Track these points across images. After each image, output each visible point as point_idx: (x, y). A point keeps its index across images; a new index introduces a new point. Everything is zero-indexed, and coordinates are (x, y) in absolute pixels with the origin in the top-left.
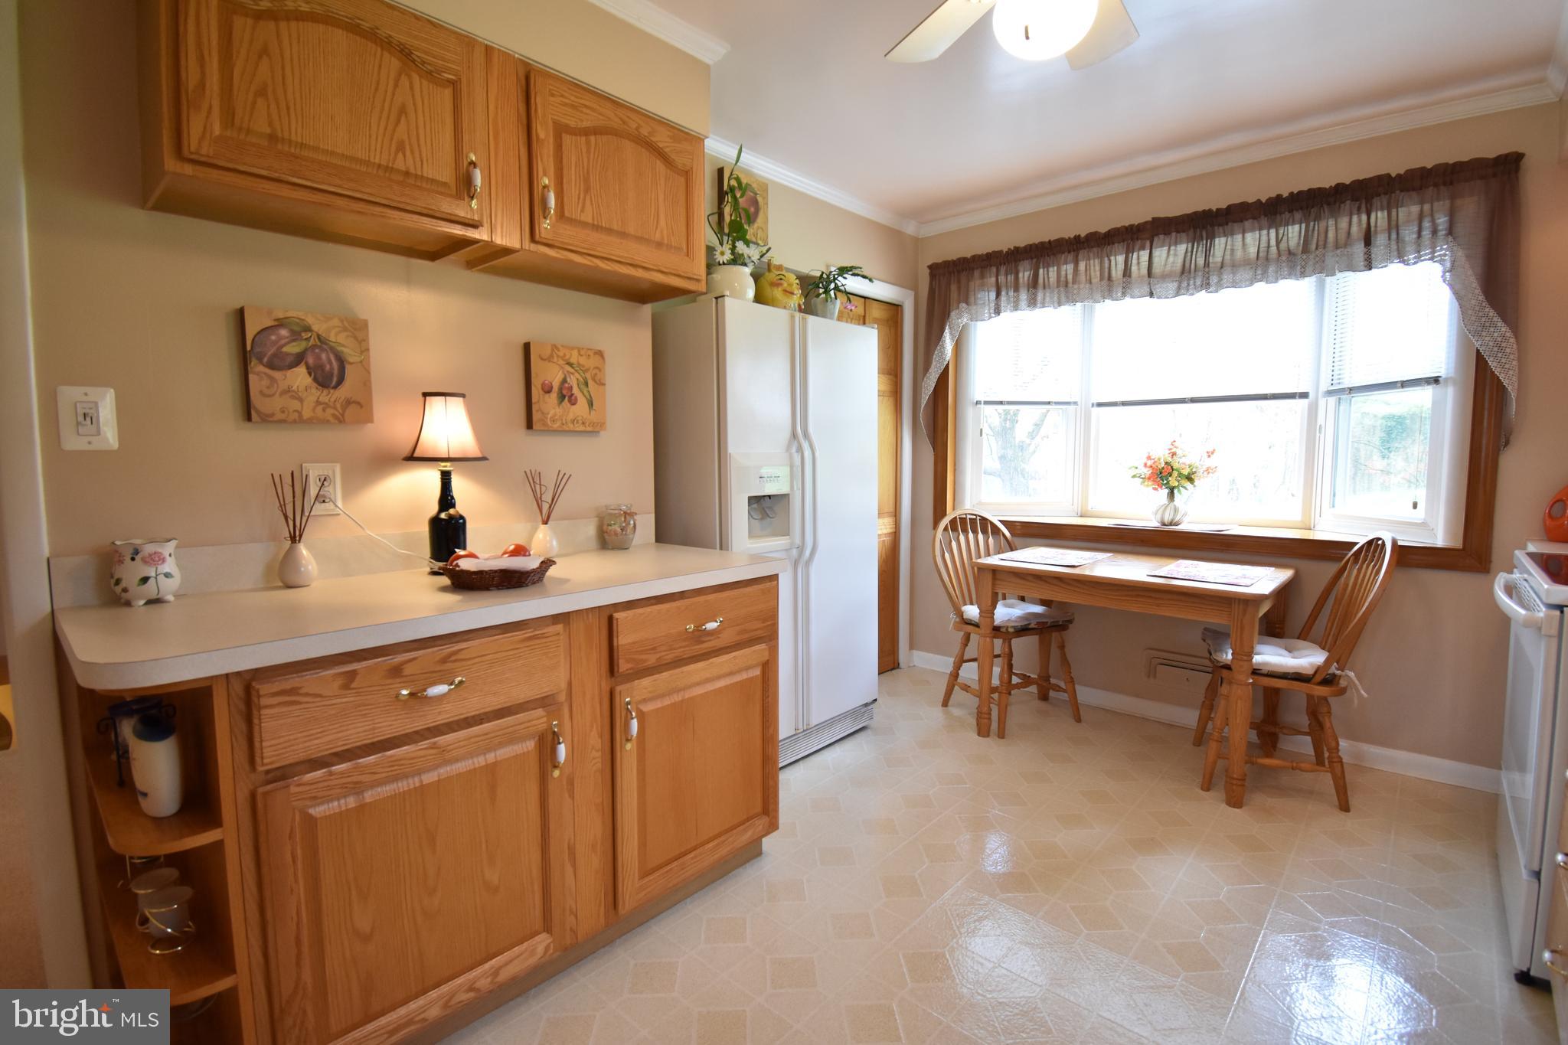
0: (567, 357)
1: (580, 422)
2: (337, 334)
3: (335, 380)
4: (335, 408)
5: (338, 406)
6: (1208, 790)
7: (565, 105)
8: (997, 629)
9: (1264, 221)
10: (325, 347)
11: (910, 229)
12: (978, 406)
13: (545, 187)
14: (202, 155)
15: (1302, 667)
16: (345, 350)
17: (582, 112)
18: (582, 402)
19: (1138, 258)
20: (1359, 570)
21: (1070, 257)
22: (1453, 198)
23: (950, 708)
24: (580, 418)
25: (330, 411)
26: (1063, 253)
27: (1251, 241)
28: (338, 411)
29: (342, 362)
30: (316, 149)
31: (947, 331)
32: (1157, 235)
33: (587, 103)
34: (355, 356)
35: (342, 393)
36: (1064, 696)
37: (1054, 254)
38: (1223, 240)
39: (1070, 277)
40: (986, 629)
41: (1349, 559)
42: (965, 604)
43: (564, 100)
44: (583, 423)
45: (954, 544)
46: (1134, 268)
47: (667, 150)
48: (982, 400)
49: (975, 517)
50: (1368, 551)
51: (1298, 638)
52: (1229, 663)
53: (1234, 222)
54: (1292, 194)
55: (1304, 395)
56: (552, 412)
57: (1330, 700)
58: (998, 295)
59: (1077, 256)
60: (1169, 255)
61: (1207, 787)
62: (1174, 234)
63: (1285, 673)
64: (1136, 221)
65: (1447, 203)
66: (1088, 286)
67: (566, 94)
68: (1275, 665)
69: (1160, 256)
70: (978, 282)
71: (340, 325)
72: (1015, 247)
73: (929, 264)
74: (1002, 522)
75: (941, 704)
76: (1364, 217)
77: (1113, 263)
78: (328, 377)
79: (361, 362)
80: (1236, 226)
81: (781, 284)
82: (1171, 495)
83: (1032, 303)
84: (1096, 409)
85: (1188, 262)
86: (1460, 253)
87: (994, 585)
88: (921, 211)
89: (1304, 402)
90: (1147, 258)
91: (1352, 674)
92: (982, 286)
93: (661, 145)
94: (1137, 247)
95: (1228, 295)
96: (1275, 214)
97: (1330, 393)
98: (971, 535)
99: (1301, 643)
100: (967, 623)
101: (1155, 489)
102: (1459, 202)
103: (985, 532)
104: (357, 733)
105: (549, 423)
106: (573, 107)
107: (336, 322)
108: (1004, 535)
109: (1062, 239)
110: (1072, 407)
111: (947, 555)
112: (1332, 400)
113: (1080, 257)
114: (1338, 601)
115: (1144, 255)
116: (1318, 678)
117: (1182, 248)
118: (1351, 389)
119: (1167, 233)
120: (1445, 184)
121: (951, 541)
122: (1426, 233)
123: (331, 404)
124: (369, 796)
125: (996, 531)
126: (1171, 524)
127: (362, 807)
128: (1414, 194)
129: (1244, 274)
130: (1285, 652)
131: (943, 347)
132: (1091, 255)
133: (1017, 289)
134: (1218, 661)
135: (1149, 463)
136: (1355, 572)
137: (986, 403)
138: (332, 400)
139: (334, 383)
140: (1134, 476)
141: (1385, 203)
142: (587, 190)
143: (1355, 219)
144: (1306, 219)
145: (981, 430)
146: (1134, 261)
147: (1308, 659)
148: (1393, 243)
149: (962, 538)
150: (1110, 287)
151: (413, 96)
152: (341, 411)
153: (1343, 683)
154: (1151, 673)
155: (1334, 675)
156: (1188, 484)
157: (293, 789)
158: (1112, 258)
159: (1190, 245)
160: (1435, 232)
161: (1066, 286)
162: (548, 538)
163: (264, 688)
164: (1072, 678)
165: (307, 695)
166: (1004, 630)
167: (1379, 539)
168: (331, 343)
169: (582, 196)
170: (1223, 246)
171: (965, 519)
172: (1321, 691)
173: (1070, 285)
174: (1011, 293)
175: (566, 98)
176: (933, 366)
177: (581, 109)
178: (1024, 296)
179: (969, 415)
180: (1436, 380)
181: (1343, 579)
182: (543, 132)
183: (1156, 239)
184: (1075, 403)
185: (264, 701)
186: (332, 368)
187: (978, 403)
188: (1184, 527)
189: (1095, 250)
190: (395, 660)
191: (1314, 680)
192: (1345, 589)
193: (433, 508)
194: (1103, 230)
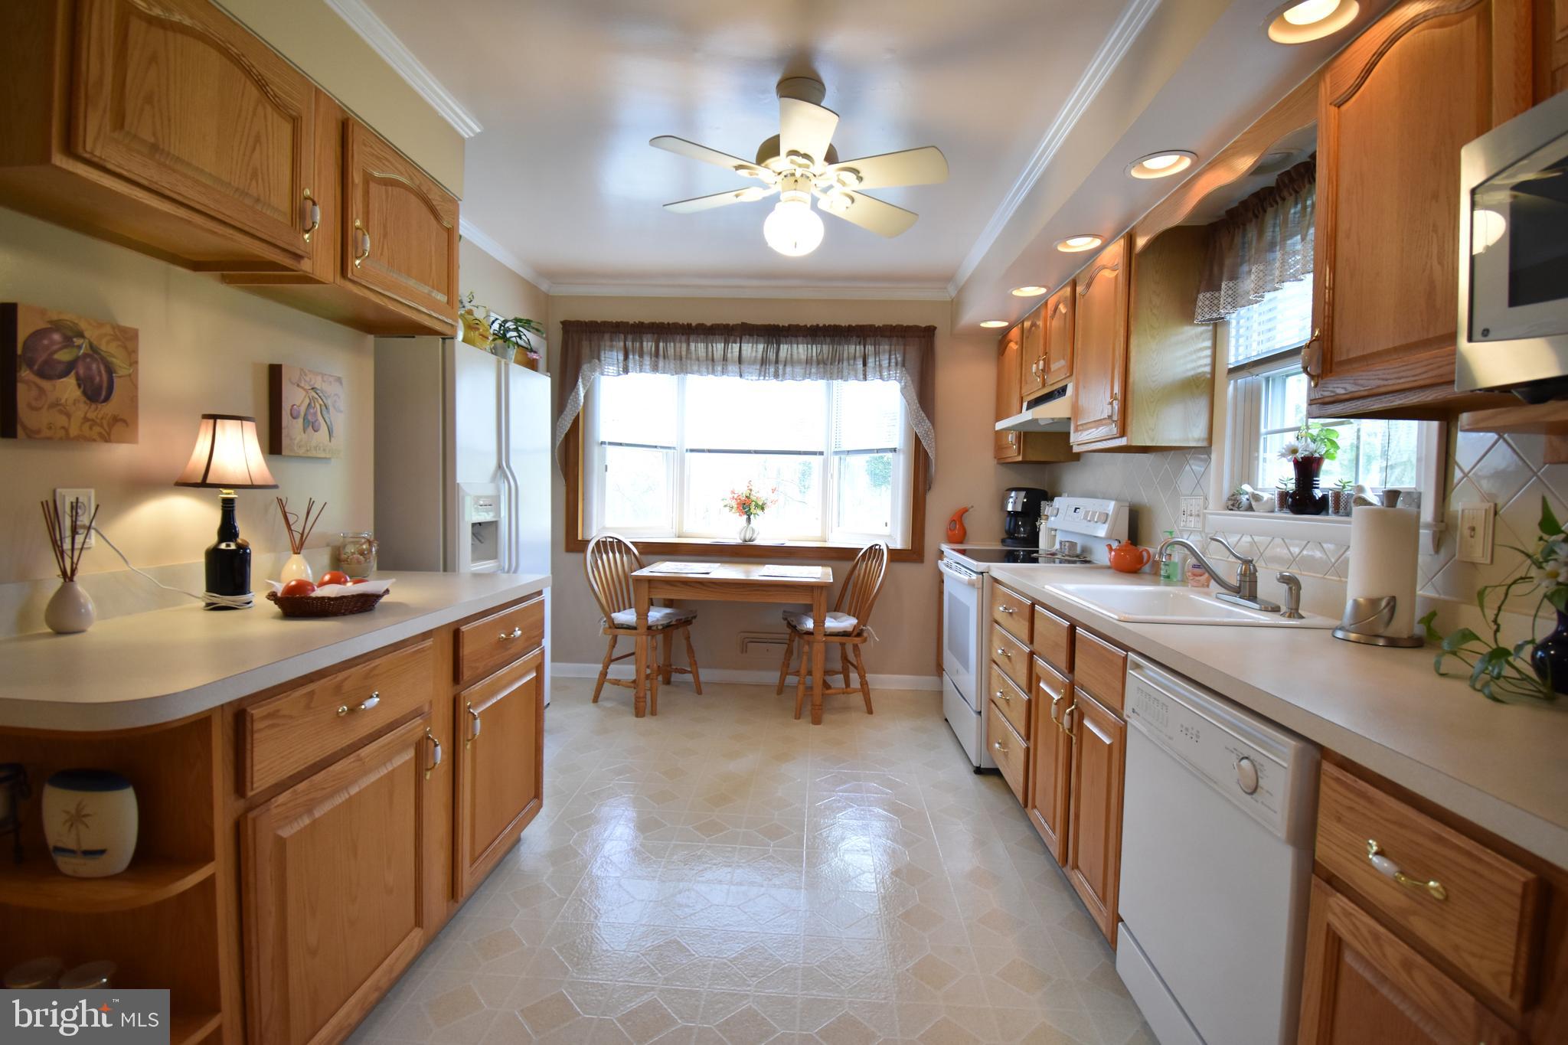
0: (312, 382)
1: (322, 449)
2: (108, 343)
3: (104, 393)
4: (102, 426)
5: (105, 423)
6: (799, 718)
7: (373, 155)
8: (649, 628)
9: (809, 339)
10: (96, 356)
11: (544, 286)
12: (603, 446)
13: (357, 228)
14: (95, 156)
15: (847, 627)
16: (114, 360)
17: (384, 164)
18: (324, 428)
19: (732, 349)
20: (867, 564)
21: (684, 338)
22: (905, 345)
23: (600, 703)
24: (321, 445)
25: (97, 429)
26: (678, 334)
27: (801, 350)
28: (105, 430)
29: (110, 371)
30: (189, 164)
31: (580, 380)
32: (745, 335)
33: (388, 157)
34: (125, 368)
35: (109, 409)
36: (689, 677)
37: (671, 334)
38: (786, 346)
39: (684, 353)
40: (642, 630)
41: (859, 560)
42: (615, 612)
43: (373, 151)
44: (324, 450)
45: (599, 562)
46: (729, 355)
47: (438, 208)
48: (607, 441)
49: (612, 540)
50: (870, 553)
51: (835, 611)
52: (811, 631)
53: (792, 336)
54: (824, 325)
55: (821, 453)
56: (298, 439)
57: (859, 645)
58: (626, 357)
59: (689, 339)
60: (752, 349)
61: (798, 716)
62: (755, 337)
63: (839, 632)
64: (731, 323)
65: (902, 347)
66: (697, 362)
67: (374, 146)
68: (834, 628)
69: (747, 350)
70: (608, 343)
71: (112, 333)
72: (639, 322)
73: (562, 320)
74: (631, 542)
75: (591, 701)
76: (862, 347)
77: (715, 349)
78: (97, 392)
79: (130, 375)
80: (793, 339)
81: (478, 329)
82: (749, 520)
83: (655, 369)
84: (689, 454)
85: (765, 356)
86: (909, 378)
87: (649, 592)
88: (553, 275)
89: (821, 457)
90: (738, 350)
91: (870, 628)
92: (611, 348)
93: (434, 203)
94: (731, 341)
95: (789, 384)
96: (816, 336)
97: (836, 453)
98: (611, 555)
99: (840, 614)
100: (617, 628)
101: (740, 515)
102: (907, 347)
103: (620, 552)
104: (313, 753)
105: (295, 448)
106: (378, 158)
107: (108, 330)
108: (634, 554)
109: (677, 323)
110: (672, 451)
111: (596, 573)
112: (837, 458)
113: (691, 339)
114: (855, 585)
115: (736, 347)
116: (855, 633)
117: (761, 347)
118: (848, 452)
119: (751, 335)
120: (901, 337)
121: (597, 561)
122: (893, 364)
123: (98, 421)
124: (318, 813)
125: (628, 550)
126: (750, 540)
127: (314, 823)
128: (886, 340)
129: (799, 370)
130: (833, 620)
131: (577, 394)
132: (699, 340)
133: (641, 355)
134: (802, 630)
135: (736, 496)
136: (864, 566)
137: (611, 444)
138: (100, 416)
139: (103, 397)
140: (725, 506)
141: (873, 342)
142: (385, 235)
143: (858, 347)
144: (832, 343)
145: (606, 466)
146: (729, 350)
147: (845, 622)
148: (877, 367)
149: (604, 556)
150: (711, 364)
151: (266, 126)
152: (107, 430)
153: (865, 634)
154: (744, 649)
155: (862, 629)
156: (759, 512)
157: (274, 811)
158: (714, 345)
159: (766, 345)
160: (897, 364)
161: (681, 359)
162: (303, 568)
163: (256, 712)
164: (695, 661)
165: (284, 716)
166: (654, 628)
167: (877, 545)
168: (102, 353)
169: (382, 240)
170: (785, 351)
171: (606, 541)
172: (857, 640)
173: (684, 359)
174: (637, 357)
175: (373, 149)
176: (567, 409)
177: (384, 161)
178: (647, 360)
179: (596, 452)
180: (895, 450)
181: (856, 572)
182: (356, 178)
183: (744, 337)
184: (674, 448)
185: (257, 726)
186: (101, 381)
187: (603, 443)
188: (757, 542)
189: (702, 336)
190: (336, 680)
191: (854, 635)
192: (859, 575)
193: (213, 539)
194: (709, 323)
